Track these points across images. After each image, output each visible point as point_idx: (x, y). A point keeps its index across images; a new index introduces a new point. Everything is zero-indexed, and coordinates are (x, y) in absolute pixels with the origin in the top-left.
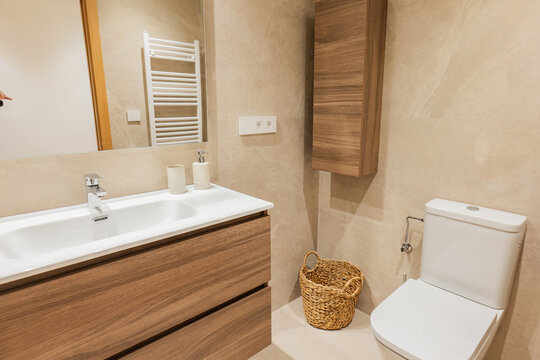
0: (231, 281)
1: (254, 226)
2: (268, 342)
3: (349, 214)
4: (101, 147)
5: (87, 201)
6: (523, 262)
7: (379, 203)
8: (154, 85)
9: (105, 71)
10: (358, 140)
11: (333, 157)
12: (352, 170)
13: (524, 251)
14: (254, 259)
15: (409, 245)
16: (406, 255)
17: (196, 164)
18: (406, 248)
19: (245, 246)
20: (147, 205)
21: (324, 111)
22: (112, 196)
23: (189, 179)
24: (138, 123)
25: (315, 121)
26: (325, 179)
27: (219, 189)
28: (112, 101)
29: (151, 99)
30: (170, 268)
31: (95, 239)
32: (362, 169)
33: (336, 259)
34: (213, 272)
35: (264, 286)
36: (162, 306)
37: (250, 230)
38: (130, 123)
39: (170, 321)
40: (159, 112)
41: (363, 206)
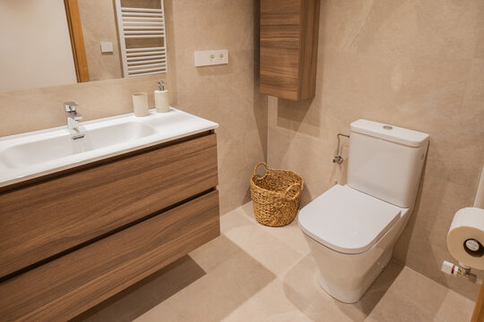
0: (183, 185)
1: (203, 141)
2: (218, 234)
3: (293, 132)
4: (79, 80)
5: (67, 124)
6: (426, 171)
7: (316, 122)
8: (124, 20)
9: (80, 9)
10: (296, 70)
11: (277, 84)
12: (292, 95)
13: (427, 162)
14: (204, 168)
15: (340, 157)
16: (338, 166)
17: (157, 92)
18: (338, 160)
19: (195, 158)
20: (116, 126)
21: (268, 45)
22: (86, 119)
23: (152, 103)
24: (111, 53)
25: (261, 54)
26: (273, 103)
27: (177, 112)
28: (87, 35)
29: (122, 33)
30: (132, 175)
31: (74, 153)
32: (300, 95)
33: (283, 169)
34: (169, 178)
35: (213, 189)
36: (127, 204)
37: (199, 146)
38: (104, 53)
39: (134, 215)
40: (129, 43)
41: (304, 125)
